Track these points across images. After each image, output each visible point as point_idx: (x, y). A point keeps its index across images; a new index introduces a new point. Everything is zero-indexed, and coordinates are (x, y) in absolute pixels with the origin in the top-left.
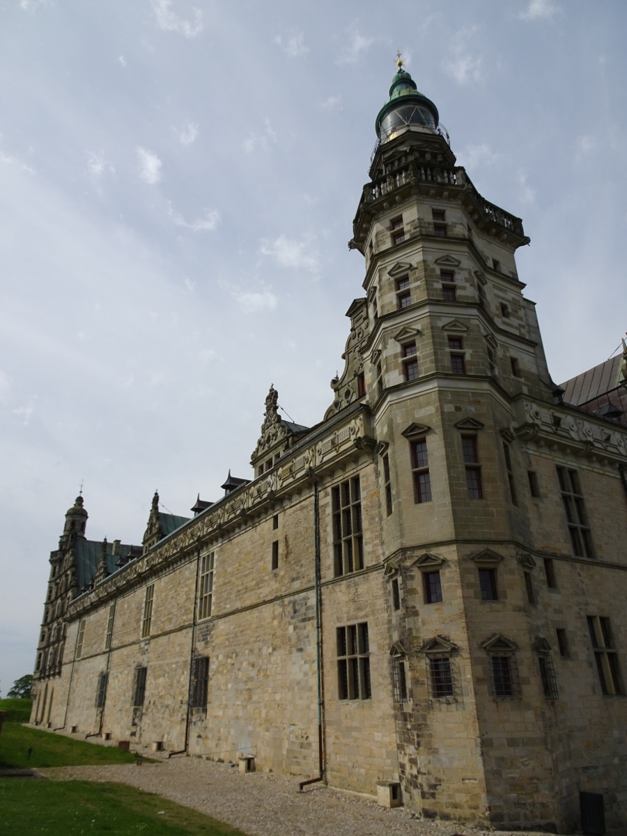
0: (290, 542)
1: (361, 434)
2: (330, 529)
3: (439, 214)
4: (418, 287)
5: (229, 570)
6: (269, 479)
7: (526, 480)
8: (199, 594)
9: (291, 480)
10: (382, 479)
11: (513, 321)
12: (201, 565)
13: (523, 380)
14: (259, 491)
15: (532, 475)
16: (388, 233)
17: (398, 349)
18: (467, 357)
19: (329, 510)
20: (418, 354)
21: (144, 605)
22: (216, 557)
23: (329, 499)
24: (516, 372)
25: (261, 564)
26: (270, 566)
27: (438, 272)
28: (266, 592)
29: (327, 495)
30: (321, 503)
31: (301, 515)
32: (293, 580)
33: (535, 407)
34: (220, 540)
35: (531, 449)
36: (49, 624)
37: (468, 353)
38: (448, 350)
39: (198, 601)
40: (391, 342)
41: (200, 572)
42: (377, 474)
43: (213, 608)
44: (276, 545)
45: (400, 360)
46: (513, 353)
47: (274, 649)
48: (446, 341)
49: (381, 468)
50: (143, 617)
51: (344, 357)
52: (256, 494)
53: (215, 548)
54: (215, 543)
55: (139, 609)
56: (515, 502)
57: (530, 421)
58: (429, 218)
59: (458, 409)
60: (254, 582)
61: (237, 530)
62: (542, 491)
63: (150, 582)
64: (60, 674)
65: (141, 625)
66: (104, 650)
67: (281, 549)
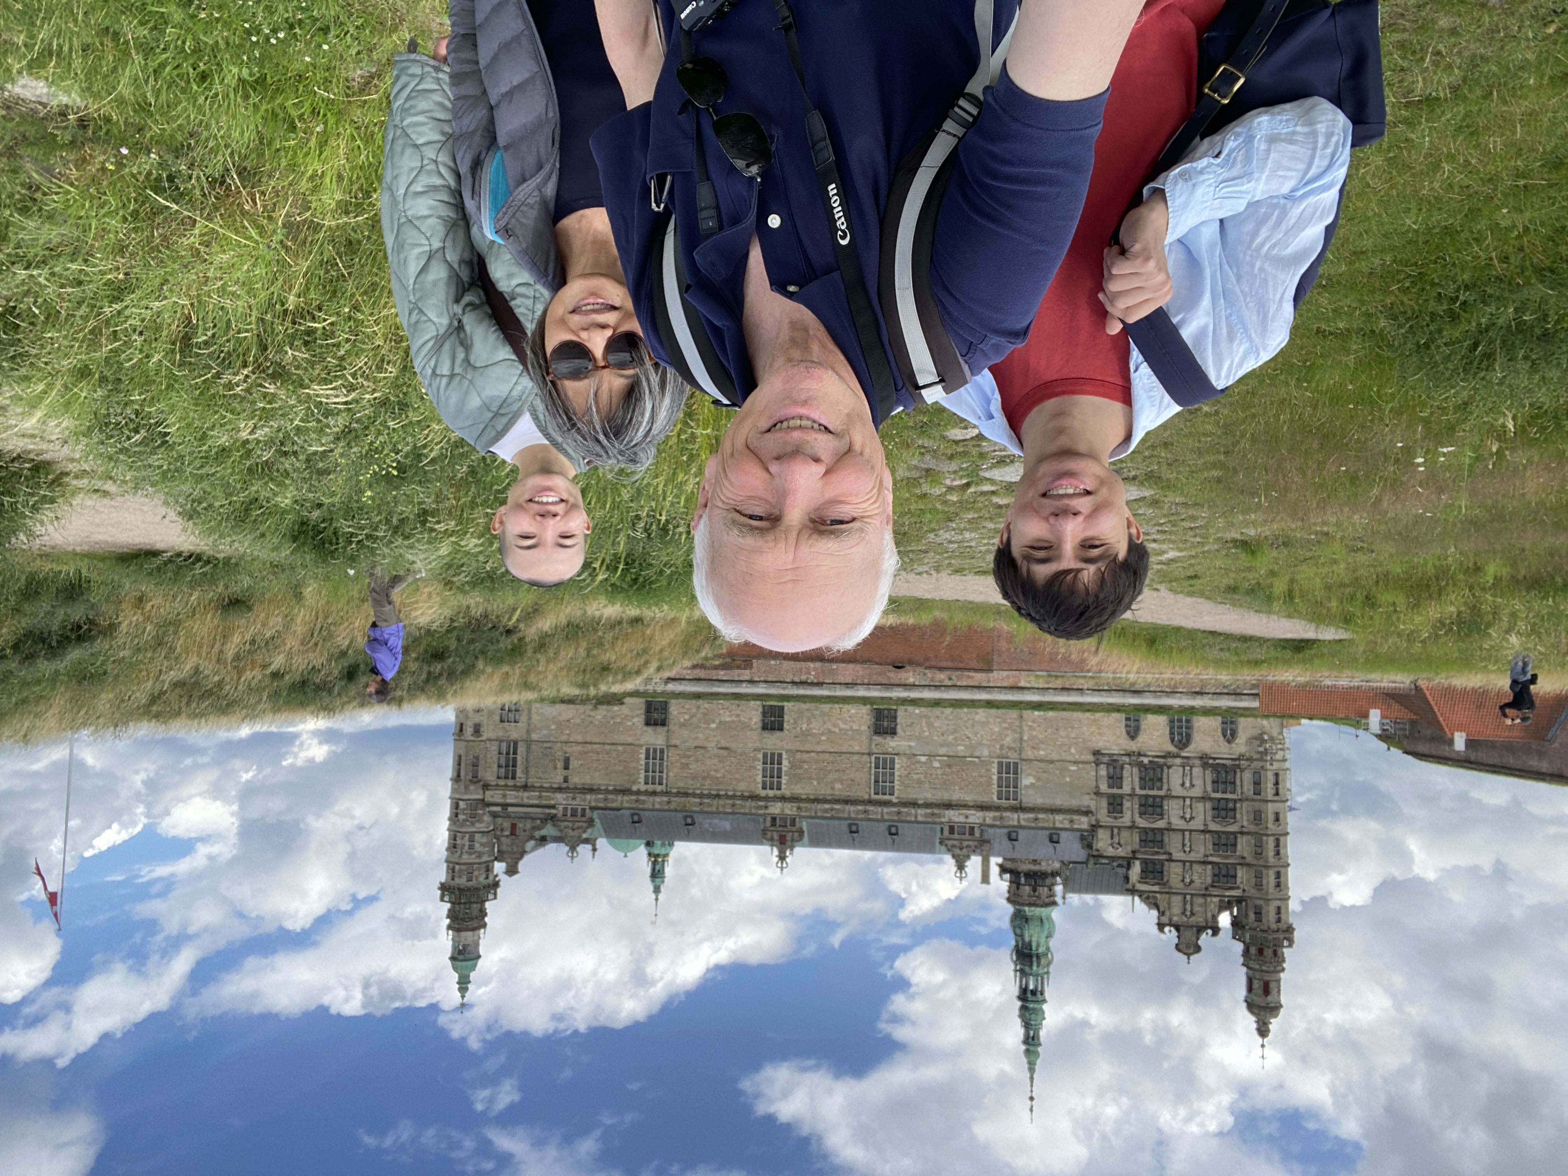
31: (540, 775)
44: (566, 768)
47: (568, 721)
63: (771, 793)
64: (1097, 753)
65: (785, 763)
66: (896, 757)
67: (560, 765)
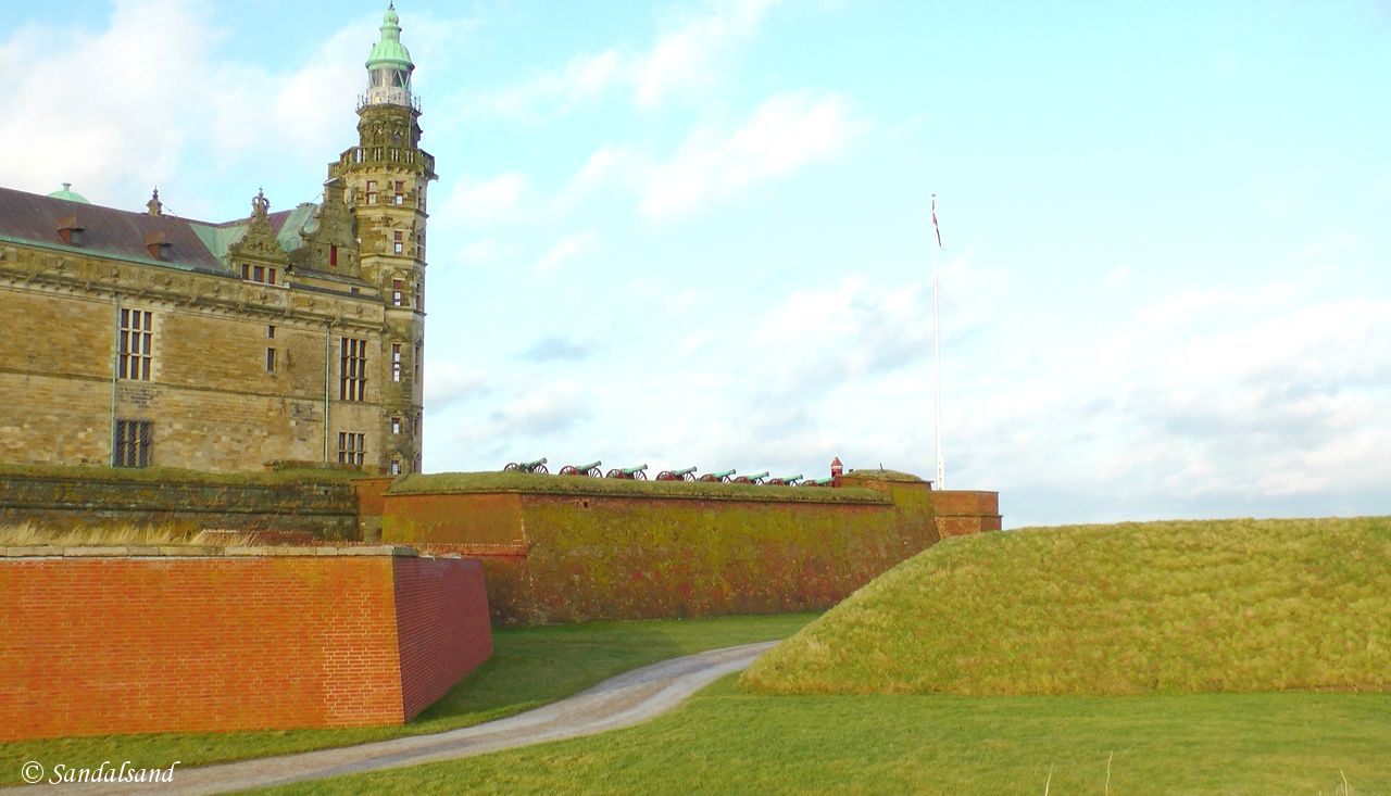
0: (294, 356)
2: (337, 365)
8: (118, 349)
12: (119, 315)
19: (338, 352)
22: (155, 320)
23: (339, 344)
25: (252, 360)
26: (265, 367)
28: (256, 384)
29: (337, 340)
30: (333, 343)
31: (309, 342)
39: (118, 357)
41: (119, 324)
43: (153, 373)
45: (416, 293)
49: (389, 348)
60: (236, 372)
67: (280, 357)
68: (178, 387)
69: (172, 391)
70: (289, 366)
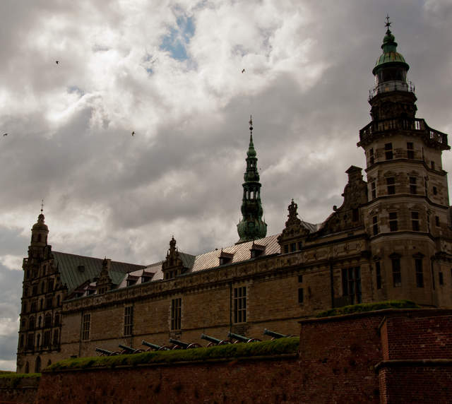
0: (312, 290)
1: (363, 249)
2: (341, 289)
3: (410, 145)
4: (399, 186)
5: (261, 298)
6: (296, 255)
7: (438, 277)
8: (233, 309)
9: (314, 260)
10: (374, 272)
11: (438, 196)
12: (233, 293)
13: (440, 228)
14: (289, 261)
15: (441, 275)
16: (384, 151)
17: (388, 215)
18: (420, 223)
19: (340, 280)
20: (397, 220)
21: (170, 310)
22: (247, 290)
23: (340, 274)
24: (438, 224)
25: (290, 299)
26: (297, 301)
27: (408, 179)
28: (293, 313)
29: (339, 272)
30: (336, 275)
32: (315, 309)
33: (445, 243)
34: (251, 281)
35: (441, 262)
36: (28, 314)
37: (420, 221)
38: (411, 219)
39: (233, 313)
40: (384, 210)
41: (233, 297)
42: (371, 269)
43: (247, 318)
45: (389, 221)
46: (437, 214)
48: (410, 215)
49: (374, 266)
50: (170, 317)
51: (343, 195)
52: (286, 261)
53: (247, 284)
54: (246, 282)
55: (165, 312)
56: (434, 289)
57: (442, 250)
58: (405, 148)
59: (414, 248)
60: (284, 308)
61: (267, 278)
62: (444, 282)
63: (176, 297)
64: (59, 350)
65: (170, 322)
66: (123, 335)
67: (305, 293)
68: (257, 323)
69: (255, 325)
70: (310, 297)
